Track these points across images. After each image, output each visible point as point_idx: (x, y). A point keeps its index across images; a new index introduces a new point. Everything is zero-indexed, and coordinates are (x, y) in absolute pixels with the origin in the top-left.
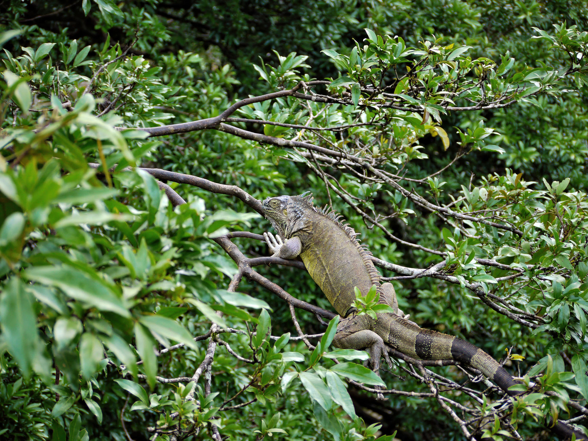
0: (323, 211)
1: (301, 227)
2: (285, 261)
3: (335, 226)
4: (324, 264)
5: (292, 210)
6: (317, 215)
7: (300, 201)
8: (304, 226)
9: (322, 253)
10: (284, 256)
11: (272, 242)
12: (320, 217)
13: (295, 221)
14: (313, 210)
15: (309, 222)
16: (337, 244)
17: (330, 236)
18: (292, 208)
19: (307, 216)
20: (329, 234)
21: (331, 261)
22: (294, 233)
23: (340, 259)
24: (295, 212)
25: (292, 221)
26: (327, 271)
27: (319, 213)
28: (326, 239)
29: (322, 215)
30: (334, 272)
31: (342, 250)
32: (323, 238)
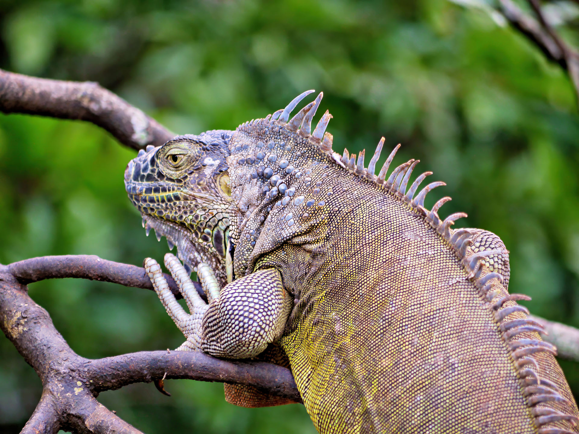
0: (372, 167)
1: (286, 233)
2: (222, 365)
3: (414, 223)
4: (359, 371)
5: (250, 171)
6: (347, 182)
7: (277, 134)
8: (295, 229)
9: (352, 328)
10: (215, 348)
11: (179, 296)
12: (359, 190)
13: (265, 211)
14: (333, 162)
15: (316, 212)
16: (411, 292)
17: (389, 262)
18: (250, 162)
19: (310, 189)
20: (387, 252)
21: (386, 362)
22: (262, 256)
23: (418, 352)
24: (264, 177)
25: (251, 214)
26: (369, 398)
27: (358, 175)
28: (372, 275)
29: (368, 181)
30: (393, 403)
31: (429, 318)
32: (361, 269)
